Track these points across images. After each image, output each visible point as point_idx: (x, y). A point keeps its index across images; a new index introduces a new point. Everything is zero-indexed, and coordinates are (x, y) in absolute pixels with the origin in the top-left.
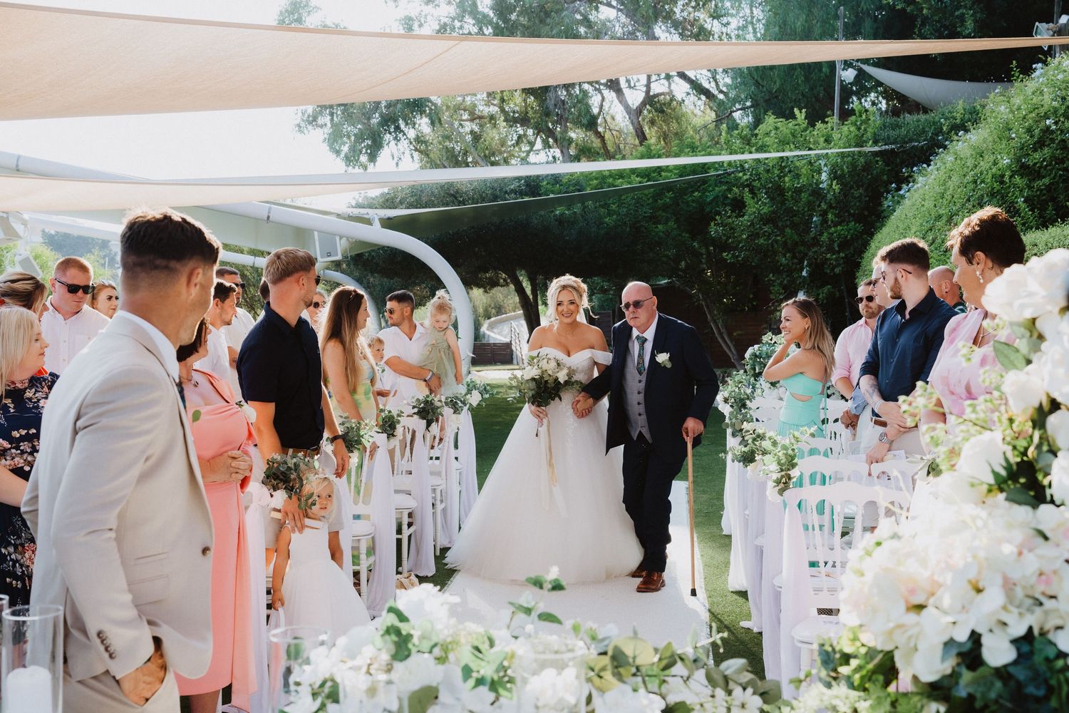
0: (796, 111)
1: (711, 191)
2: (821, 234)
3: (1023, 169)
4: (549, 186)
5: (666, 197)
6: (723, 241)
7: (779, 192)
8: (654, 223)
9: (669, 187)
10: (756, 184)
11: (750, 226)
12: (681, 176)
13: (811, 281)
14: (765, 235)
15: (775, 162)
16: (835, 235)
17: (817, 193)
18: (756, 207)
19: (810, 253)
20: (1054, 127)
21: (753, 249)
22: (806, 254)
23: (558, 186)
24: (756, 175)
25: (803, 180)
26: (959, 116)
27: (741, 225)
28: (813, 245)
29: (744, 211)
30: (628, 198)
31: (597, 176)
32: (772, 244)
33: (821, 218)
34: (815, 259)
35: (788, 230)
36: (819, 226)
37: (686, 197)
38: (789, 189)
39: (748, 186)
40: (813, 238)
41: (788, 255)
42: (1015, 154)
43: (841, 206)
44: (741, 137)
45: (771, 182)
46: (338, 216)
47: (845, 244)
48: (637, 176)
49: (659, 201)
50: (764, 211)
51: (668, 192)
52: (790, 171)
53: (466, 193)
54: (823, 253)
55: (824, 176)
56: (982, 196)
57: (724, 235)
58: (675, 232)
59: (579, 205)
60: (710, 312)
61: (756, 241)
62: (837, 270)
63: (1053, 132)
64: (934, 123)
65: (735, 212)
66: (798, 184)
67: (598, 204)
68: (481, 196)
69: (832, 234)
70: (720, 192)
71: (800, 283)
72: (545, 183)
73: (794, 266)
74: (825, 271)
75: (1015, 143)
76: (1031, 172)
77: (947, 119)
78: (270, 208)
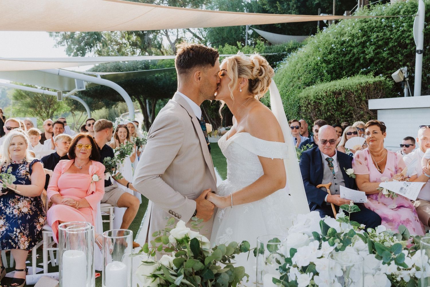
0: (238, 42)
3: (325, 61)
20: (335, 47)
26: (291, 46)
42: (322, 56)
46: (84, 74)
56: (310, 70)
63: (334, 49)
64: (282, 48)
68: (129, 69)
72: (151, 65)
75: (321, 53)
76: (328, 62)
77: (287, 46)
78: (59, 70)
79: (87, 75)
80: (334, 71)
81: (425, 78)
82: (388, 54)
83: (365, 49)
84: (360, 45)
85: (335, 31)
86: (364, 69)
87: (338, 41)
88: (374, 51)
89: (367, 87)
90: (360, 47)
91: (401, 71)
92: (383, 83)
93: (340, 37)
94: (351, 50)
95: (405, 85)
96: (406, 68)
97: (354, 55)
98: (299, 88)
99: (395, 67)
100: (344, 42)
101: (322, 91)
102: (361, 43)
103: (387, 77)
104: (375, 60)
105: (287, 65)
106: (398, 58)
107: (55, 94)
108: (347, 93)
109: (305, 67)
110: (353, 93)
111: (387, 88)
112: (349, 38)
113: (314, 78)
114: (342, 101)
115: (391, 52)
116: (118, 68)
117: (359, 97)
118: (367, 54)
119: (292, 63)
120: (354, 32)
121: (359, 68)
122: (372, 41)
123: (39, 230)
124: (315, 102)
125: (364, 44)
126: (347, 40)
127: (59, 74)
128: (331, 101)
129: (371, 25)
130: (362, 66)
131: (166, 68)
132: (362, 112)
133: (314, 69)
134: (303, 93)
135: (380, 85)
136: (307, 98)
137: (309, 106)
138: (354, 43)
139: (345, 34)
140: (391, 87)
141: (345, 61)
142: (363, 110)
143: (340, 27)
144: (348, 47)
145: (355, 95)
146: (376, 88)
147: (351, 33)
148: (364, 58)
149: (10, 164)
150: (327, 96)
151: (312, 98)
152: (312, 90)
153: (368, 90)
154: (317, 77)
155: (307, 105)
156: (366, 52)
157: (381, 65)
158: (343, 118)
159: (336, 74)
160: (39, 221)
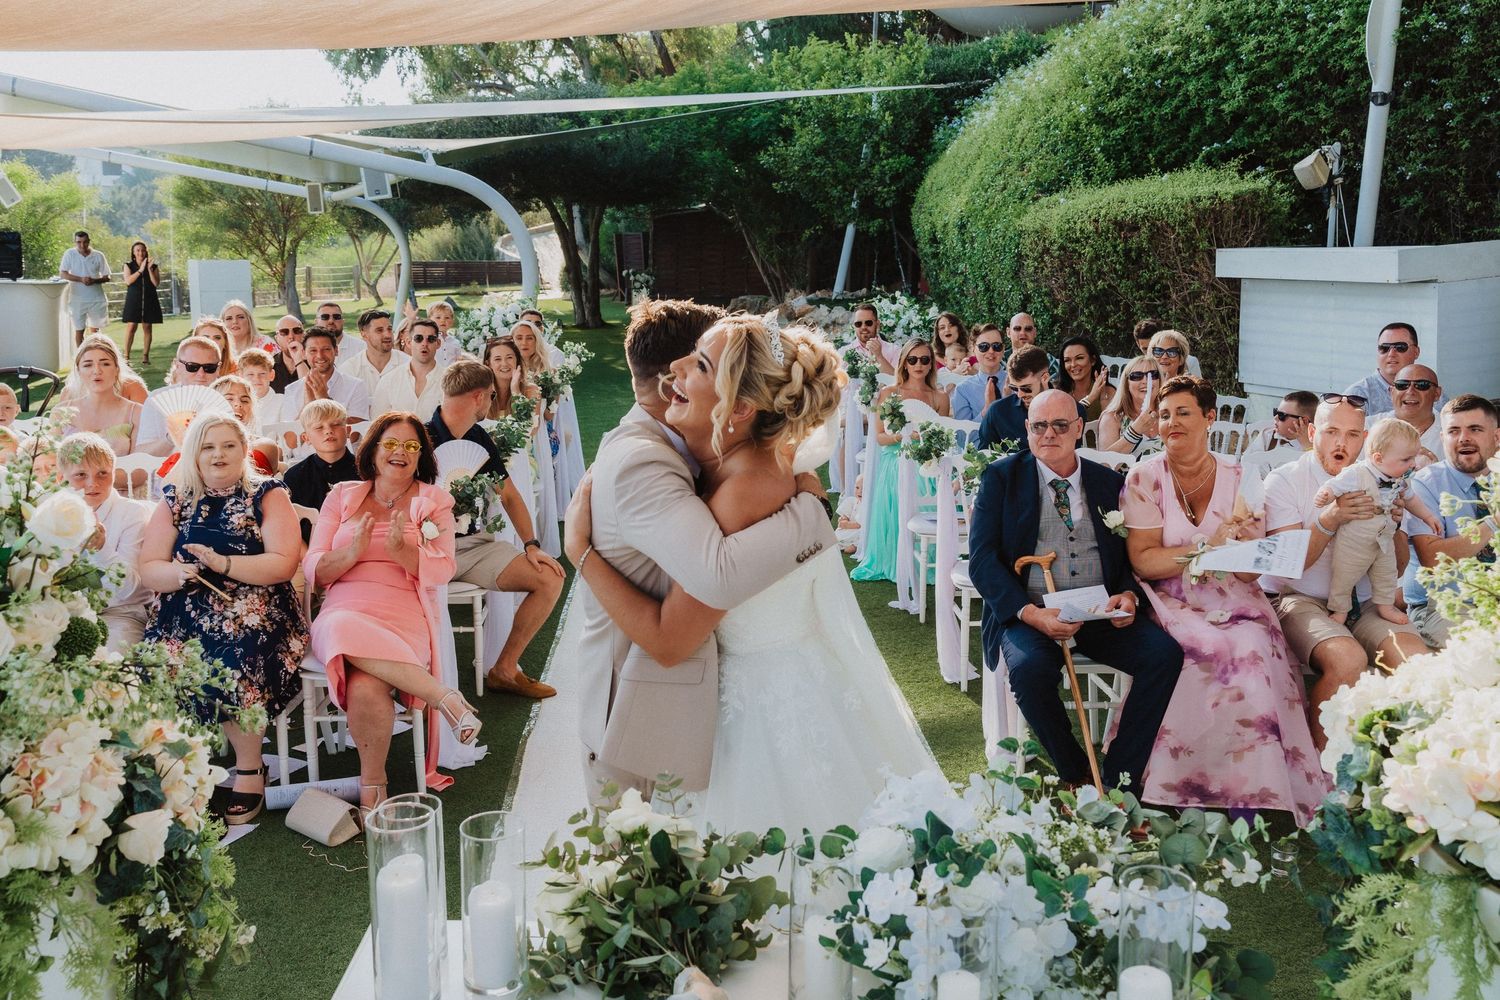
0: (847, 37)
2: (872, 166)
3: (1101, 119)
6: (774, 172)
7: (830, 122)
8: (699, 150)
9: (712, 114)
10: (809, 113)
11: (802, 156)
13: (861, 214)
14: (817, 167)
16: (887, 167)
17: (870, 125)
18: (807, 137)
19: (861, 186)
20: (1130, 76)
21: (805, 181)
22: (856, 187)
25: (856, 111)
26: (1007, 46)
27: (793, 156)
28: (864, 178)
29: (795, 140)
32: (824, 177)
33: (871, 150)
34: (864, 191)
35: (839, 162)
36: (870, 158)
37: (729, 122)
38: (841, 119)
40: (864, 171)
41: (838, 186)
42: (1091, 101)
43: (893, 136)
45: (823, 112)
47: (897, 177)
50: (816, 141)
54: (874, 185)
55: (875, 107)
56: (1056, 142)
57: (775, 165)
58: (719, 159)
60: (750, 240)
61: (808, 173)
62: (888, 204)
63: (1130, 80)
64: (983, 53)
65: (786, 141)
66: (850, 115)
69: (884, 166)
71: (850, 215)
74: (876, 204)
75: (1091, 90)
76: (1106, 121)
77: (995, 48)
78: (312, 142)
79: (393, 154)
80: (1127, 149)
81: (1393, 176)
82: (1288, 101)
83: (1221, 84)
84: (1205, 69)
85: (1136, 22)
86: (1216, 145)
87: (1141, 56)
88: (1244, 89)
89: (1213, 210)
90: (1205, 78)
91: (1324, 155)
92: (1262, 200)
93: (1149, 43)
94: (1179, 86)
95: (1333, 198)
96: (1337, 146)
97: (1187, 99)
98: (1022, 198)
99: (1306, 139)
100: (1159, 60)
101: (1086, 217)
102: (1209, 63)
103: (1277, 177)
104: (1250, 119)
105: (990, 115)
106: (1317, 114)
107: (302, 191)
108: (1156, 226)
109: (1044, 131)
110: (1173, 229)
111: (1274, 212)
112: (1176, 46)
113: (1065, 168)
114: (1140, 251)
115: (1298, 94)
117: (1189, 239)
118: (1225, 101)
119: (1007, 113)
120: (1190, 29)
121: (1199, 141)
122: (1241, 61)
123: (291, 670)
124: (1062, 248)
125: (1219, 69)
126: (1170, 53)
127: (311, 152)
128: (1110, 249)
129: (1244, 9)
130: (1210, 135)
132: (1196, 285)
133: (1067, 142)
134: (1031, 219)
135: (1253, 205)
136: (1041, 233)
137: (1046, 258)
138: (1189, 65)
139: (1165, 34)
140: (1286, 209)
141: (1161, 118)
142: (1200, 279)
143: (1152, 10)
144: (1168, 76)
145: (1179, 234)
146: (1240, 213)
147: (1181, 32)
148: (1218, 112)
149: (203, 496)
150: (1097, 232)
151: (1055, 235)
152: (1055, 211)
153: (1216, 221)
154: (1074, 166)
155: (1041, 256)
156: (1223, 93)
157: (1267, 132)
158: (1141, 299)
159: (1132, 159)
160: (289, 647)
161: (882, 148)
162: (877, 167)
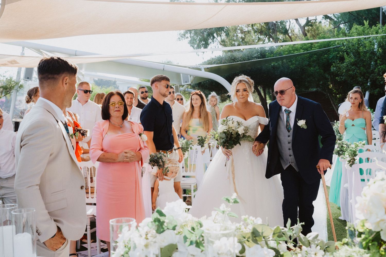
0: (365, 21)
1: (332, 54)
2: (375, 69)
4: (269, 55)
5: (314, 57)
6: (336, 73)
7: (358, 53)
8: (309, 67)
9: (315, 53)
10: (349, 51)
11: (346, 67)
12: (320, 49)
13: (371, 87)
14: (352, 70)
15: (356, 42)
16: (380, 69)
17: (373, 53)
18: (348, 59)
19: (371, 76)
21: (348, 76)
22: (369, 77)
23: (272, 55)
24: (348, 47)
25: (367, 48)
27: (343, 67)
28: (372, 73)
29: (344, 61)
30: (299, 58)
31: (287, 50)
32: (356, 74)
33: (375, 63)
34: (373, 78)
35: (362, 68)
36: (374, 66)
37: (322, 57)
38: (362, 52)
39: (346, 51)
40: (372, 71)
41: (362, 77)
43: (383, 58)
44: (342, 33)
45: (354, 50)
46: (189, 68)
48: (303, 50)
49: (311, 59)
50: (352, 61)
51: (315, 55)
52: (362, 45)
53: (238, 59)
54: (376, 76)
55: (376, 46)
57: (337, 71)
58: (318, 70)
59: (281, 61)
60: (332, 100)
61: (349, 73)
65: (340, 62)
66: (365, 50)
67: (288, 61)
68: (244, 59)
69: (379, 69)
70: (335, 54)
71: (367, 88)
72: (267, 54)
73: (364, 81)
74: (377, 83)
78: (164, 66)
79: (191, 69)
116: (233, 58)
131: (284, 56)
161: (378, 62)
162: (377, 69)
